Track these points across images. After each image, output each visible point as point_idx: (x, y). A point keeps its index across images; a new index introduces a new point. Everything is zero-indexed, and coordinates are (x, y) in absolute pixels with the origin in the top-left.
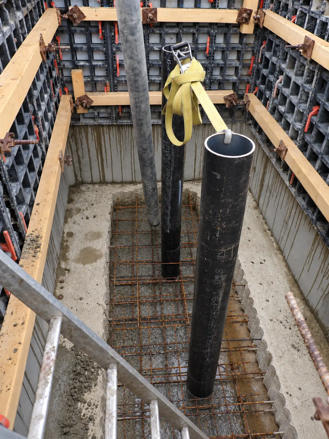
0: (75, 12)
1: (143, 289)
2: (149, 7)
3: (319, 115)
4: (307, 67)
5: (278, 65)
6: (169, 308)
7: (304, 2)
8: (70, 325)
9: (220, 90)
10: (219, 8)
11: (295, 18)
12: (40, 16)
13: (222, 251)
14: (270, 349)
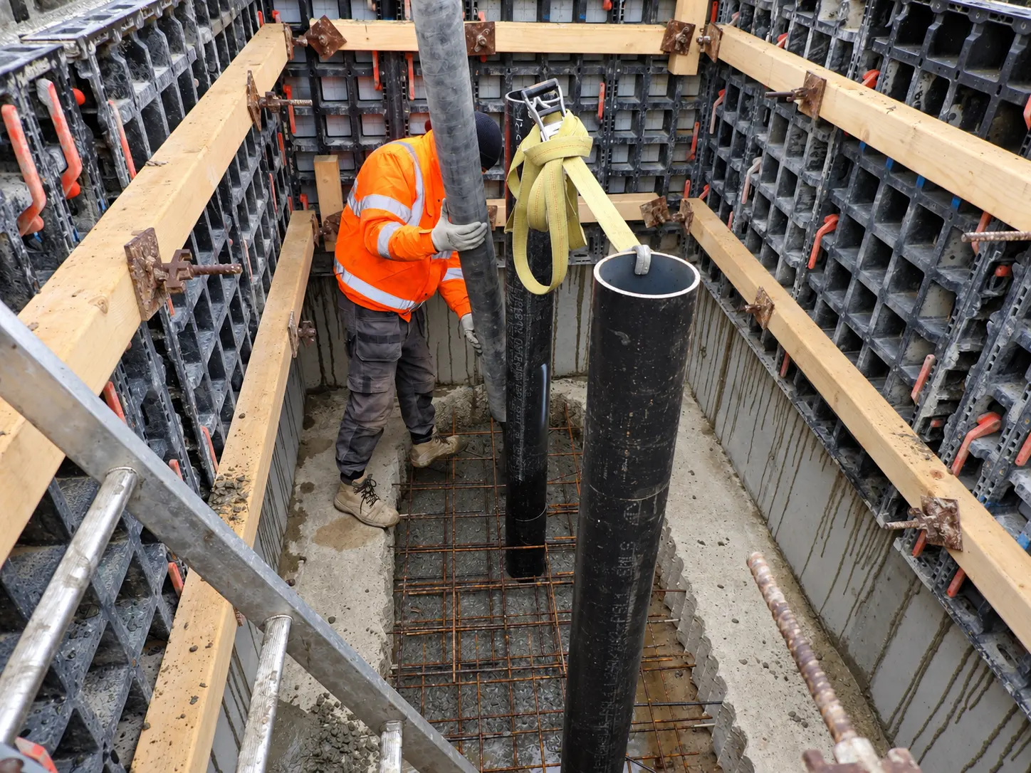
0: (322, 32)
1: (465, 602)
2: (479, 20)
3: (837, 232)
4: (811, 136)
5: (750, 136)
6: (521, 643)
7: (803, 4)
8: (307, 634)
9: (630, 192)
10: (625, 23)
11: (785, 39)
12: (248, 38)
13: (635, 502)
14: (740, 723)
